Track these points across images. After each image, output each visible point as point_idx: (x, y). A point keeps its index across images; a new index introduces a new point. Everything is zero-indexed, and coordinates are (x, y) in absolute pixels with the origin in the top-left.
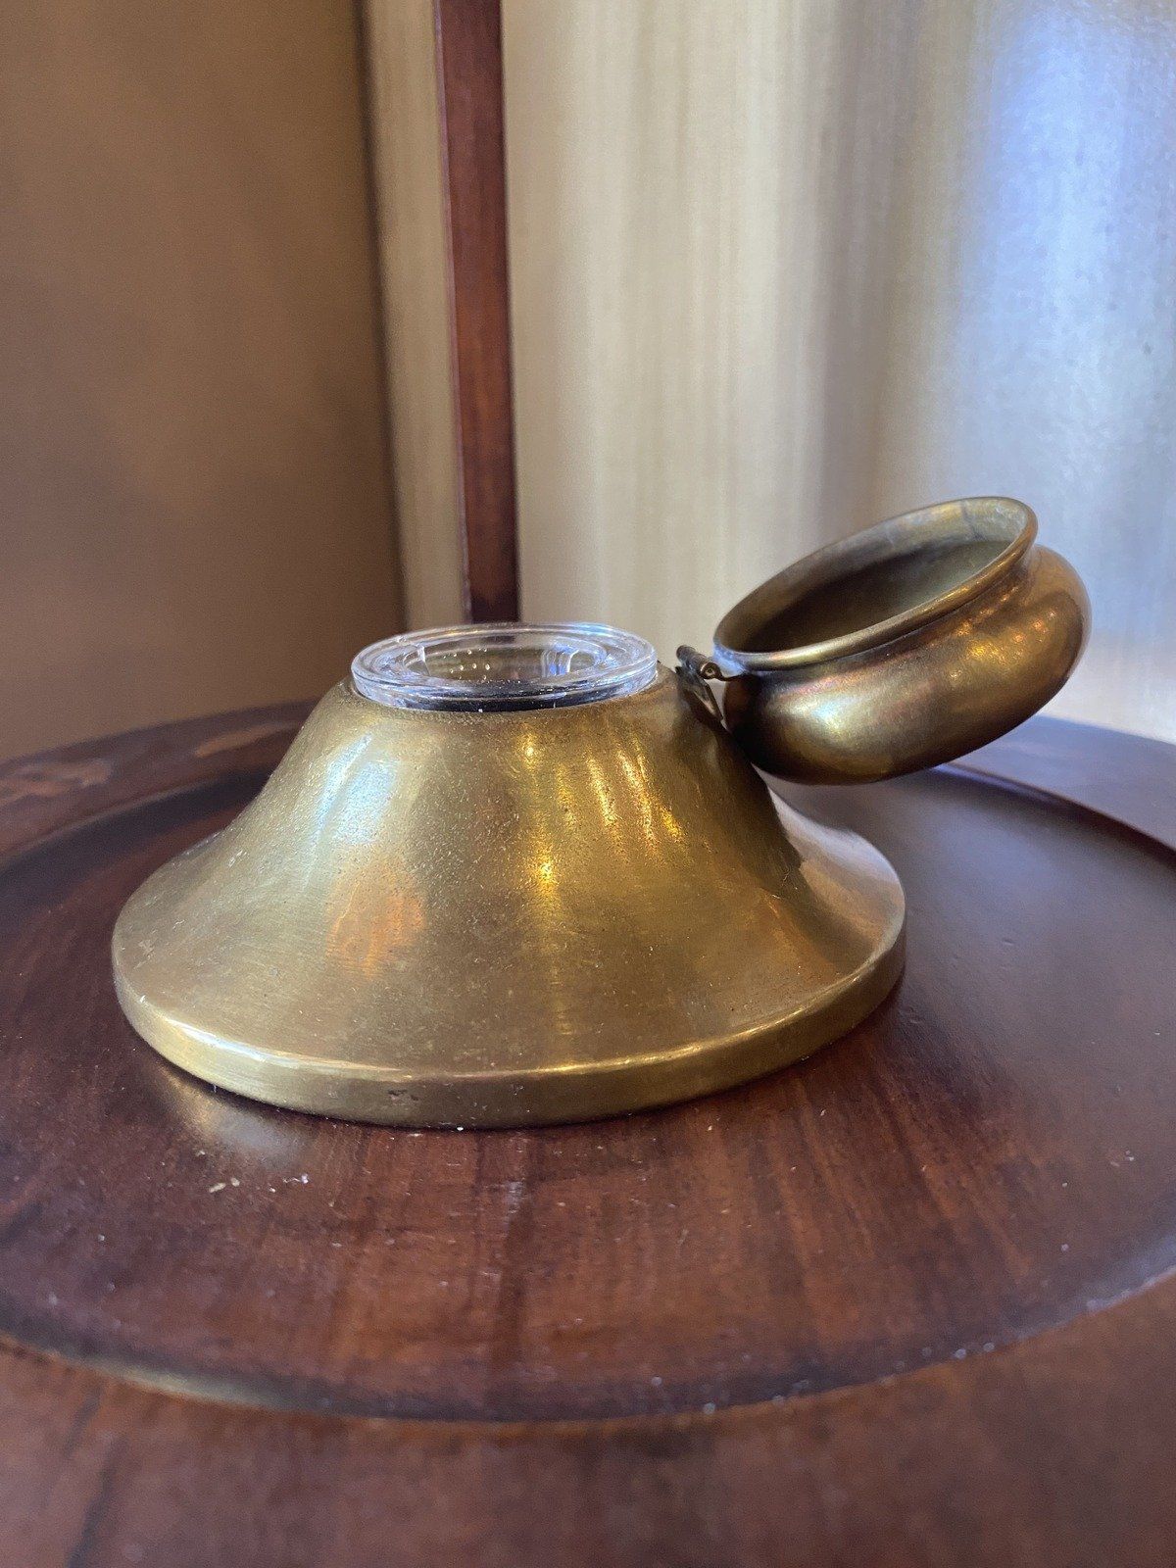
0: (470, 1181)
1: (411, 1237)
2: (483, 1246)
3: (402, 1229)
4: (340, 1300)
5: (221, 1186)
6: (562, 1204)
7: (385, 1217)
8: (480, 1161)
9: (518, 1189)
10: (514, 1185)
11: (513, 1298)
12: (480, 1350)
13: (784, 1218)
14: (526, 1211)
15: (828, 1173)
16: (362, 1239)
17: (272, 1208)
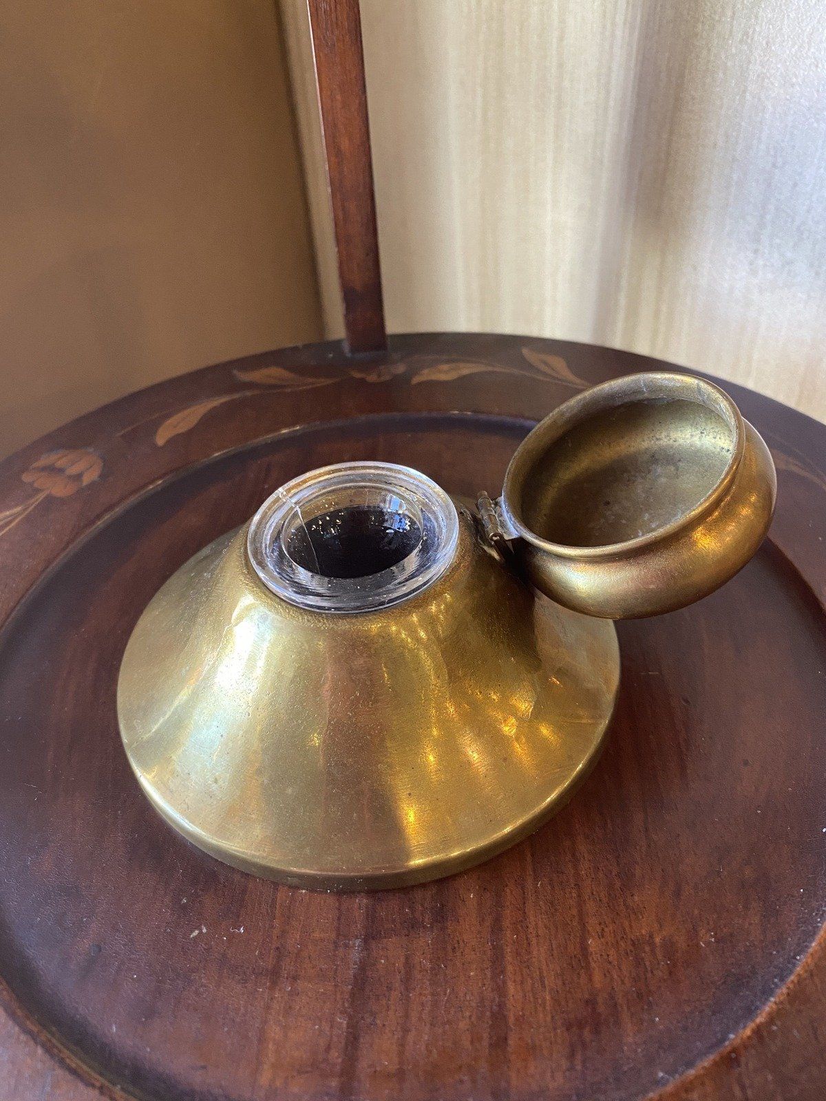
0: (333, 936)
1: (301, 985)
2: (338, 996)
3: (295, 978)
4: (262, 1039)
5: (197, 932)
6: (383, 961)
7: (287, 966)
8: (339, 919)
9: (359, 946)
10: (358, 942)
11: (353, 1040)
12: (334, 1083)
13: (504, 982)
14: (363, 967)
15: (534, 941)
16: (274, 983)
17: (224, 955)
